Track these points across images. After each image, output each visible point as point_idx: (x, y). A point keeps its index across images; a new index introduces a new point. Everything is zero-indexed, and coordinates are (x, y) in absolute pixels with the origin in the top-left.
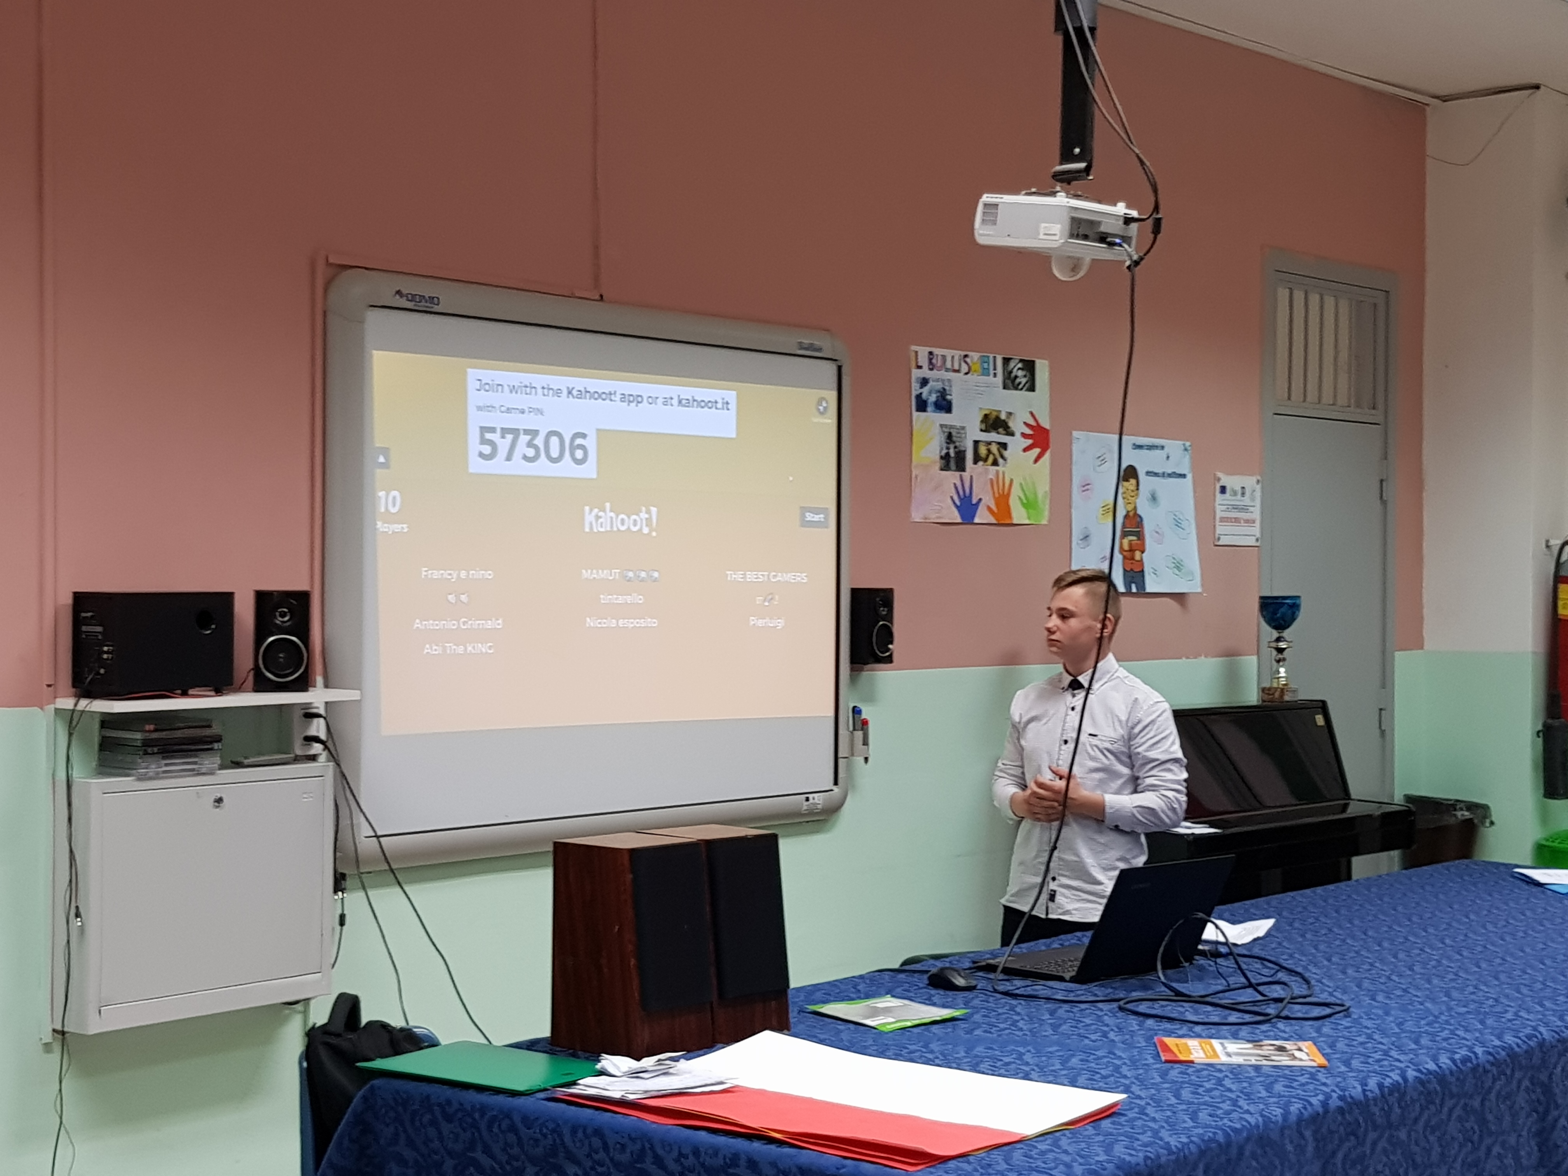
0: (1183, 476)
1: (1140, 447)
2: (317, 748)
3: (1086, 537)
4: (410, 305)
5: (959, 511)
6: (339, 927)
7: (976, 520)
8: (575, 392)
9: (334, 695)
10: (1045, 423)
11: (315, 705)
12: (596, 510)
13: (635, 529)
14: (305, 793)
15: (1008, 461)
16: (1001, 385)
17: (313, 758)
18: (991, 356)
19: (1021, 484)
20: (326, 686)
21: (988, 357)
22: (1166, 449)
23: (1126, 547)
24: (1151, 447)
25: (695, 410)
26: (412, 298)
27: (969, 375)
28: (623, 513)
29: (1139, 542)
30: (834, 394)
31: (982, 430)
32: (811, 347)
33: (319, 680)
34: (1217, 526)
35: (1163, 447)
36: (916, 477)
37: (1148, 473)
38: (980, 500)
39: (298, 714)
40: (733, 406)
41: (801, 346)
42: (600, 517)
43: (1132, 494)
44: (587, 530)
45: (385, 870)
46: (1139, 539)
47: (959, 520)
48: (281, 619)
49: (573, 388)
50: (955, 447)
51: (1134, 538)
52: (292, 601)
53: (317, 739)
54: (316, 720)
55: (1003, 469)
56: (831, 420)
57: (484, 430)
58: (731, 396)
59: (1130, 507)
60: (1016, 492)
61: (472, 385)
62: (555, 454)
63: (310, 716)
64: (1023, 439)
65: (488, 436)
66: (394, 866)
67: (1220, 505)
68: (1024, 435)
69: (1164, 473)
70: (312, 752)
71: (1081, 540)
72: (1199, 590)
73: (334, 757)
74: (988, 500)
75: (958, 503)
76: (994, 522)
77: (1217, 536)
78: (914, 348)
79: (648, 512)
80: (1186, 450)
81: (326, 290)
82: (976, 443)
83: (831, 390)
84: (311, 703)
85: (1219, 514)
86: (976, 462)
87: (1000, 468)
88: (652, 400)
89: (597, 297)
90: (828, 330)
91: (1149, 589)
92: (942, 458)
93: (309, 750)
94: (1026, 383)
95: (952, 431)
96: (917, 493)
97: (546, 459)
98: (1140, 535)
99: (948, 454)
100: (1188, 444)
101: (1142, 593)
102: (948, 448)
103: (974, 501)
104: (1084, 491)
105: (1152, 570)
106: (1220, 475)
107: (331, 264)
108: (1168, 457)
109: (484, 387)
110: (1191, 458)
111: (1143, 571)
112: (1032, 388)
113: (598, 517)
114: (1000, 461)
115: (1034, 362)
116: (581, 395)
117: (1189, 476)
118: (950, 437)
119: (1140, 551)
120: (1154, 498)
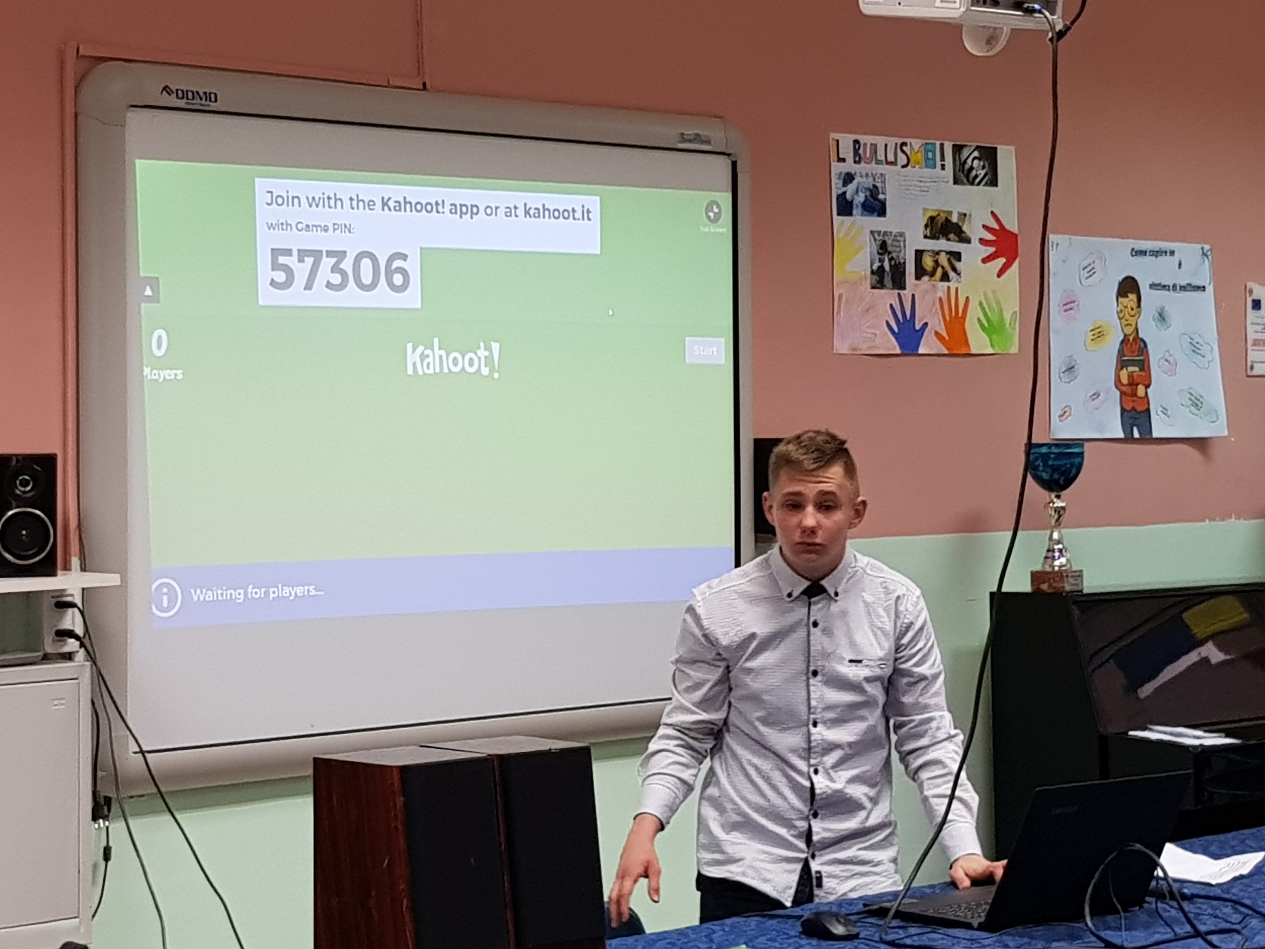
0: (1204, 288)
1: (1143, 253)
2: (72, 645)
3: (1070, 369)
4: (181, 103)
5: (897, 339)
6: (103, 863)
7: (921, 351)
8: (391, 204)
9: (93, 580)
10: (1012, 225)
11: (69, 592)
12: (421, 348)
13: (472, 370)
14: (56, 699)
15: (962, 275)
16: (951, 181)
17: (69, 657)
18: (938, 143)
19: (981, 304)
20: (83, 569)
21: (934, 144)
22: (1176, 254)
23: (1125, 380)
24: (1156, 253)
25: (546, 221)
26: (184, 95)
27: (909, 167)
28: (456, 351)
29: (1143, 374)
30: (729, 196)
31: (926, 237)
32: (697, 138)
33: (75, 562)
34: (1249, 352)
35: (1172, 253)
36: (840, 297)
37: (1153, 286)
38: (926, 324)
39: (48, 603)
40: (596, 214)
41: (683, 138)
42: (428, 356)
43: (1132, 313)
44: (410, 372)
45: (153, 794)
46: (1142, 369)
47: (898, 351)
48: (22, 489)
49: (389, 199)
50: (891, 260)
51: (1137, 369)
52: (35, 467)
53: (70, 634)
54: (70, 611)
55: (956, 285)
56: (726, 229)
57: (276, 253)
58: (593, 202)
59: (1129, 330)
60: (974, 314)
61: (261, 197)
62: (367, 279)
63: (63, 605)
64: (983, 248)
65: (282, 260)
66: (163, 789)
67: (1252, 324)
68: (982, 241)
69: (1174, 286)
70: (66, 649)
71: (1064, 372)
72: (1226, 433)
73: (91, 656)
74: (937, 324)
75: (896, 329)
76: (946, 352)
77: (1249, 364)
78: (834, 136)
79: (488, 348)
80: (1204, 254)
81: (77, 88)
82: (919, 254)
83: (727, 191)
84: (64, 590)
85: (1251, 336)
86: (918, 277)
87: (953, 285)
88: (491, 211)
89: (421, 87)
90: (721, 117)
91: (1155, 434)
92: (873, 272)
93: (62, 646)
94: (986, 174)
95: (886, 238)
96: (841, 318)
97: (355, 286)
98: (1144, 365)
99: (881, 268)
100: (1207, 247)
101: (1147, 438)
102: (882, 261)
103: (918, 327)
104: (1066, 311)
105: (1161, 409)
106: (1250, 285)
107: (83, 56)
108: (1180, 265)
109: (275, 200)
110: (1212, 264)
111: (1148, 410)
112: (993, 182)
113: (423, 357)
114: (952, 274)
115: (995, 149)
116: (399, 207)
117: (1210, 289)
118: (883, 247)
119: (1144, 385)
120: (1162, 316)
